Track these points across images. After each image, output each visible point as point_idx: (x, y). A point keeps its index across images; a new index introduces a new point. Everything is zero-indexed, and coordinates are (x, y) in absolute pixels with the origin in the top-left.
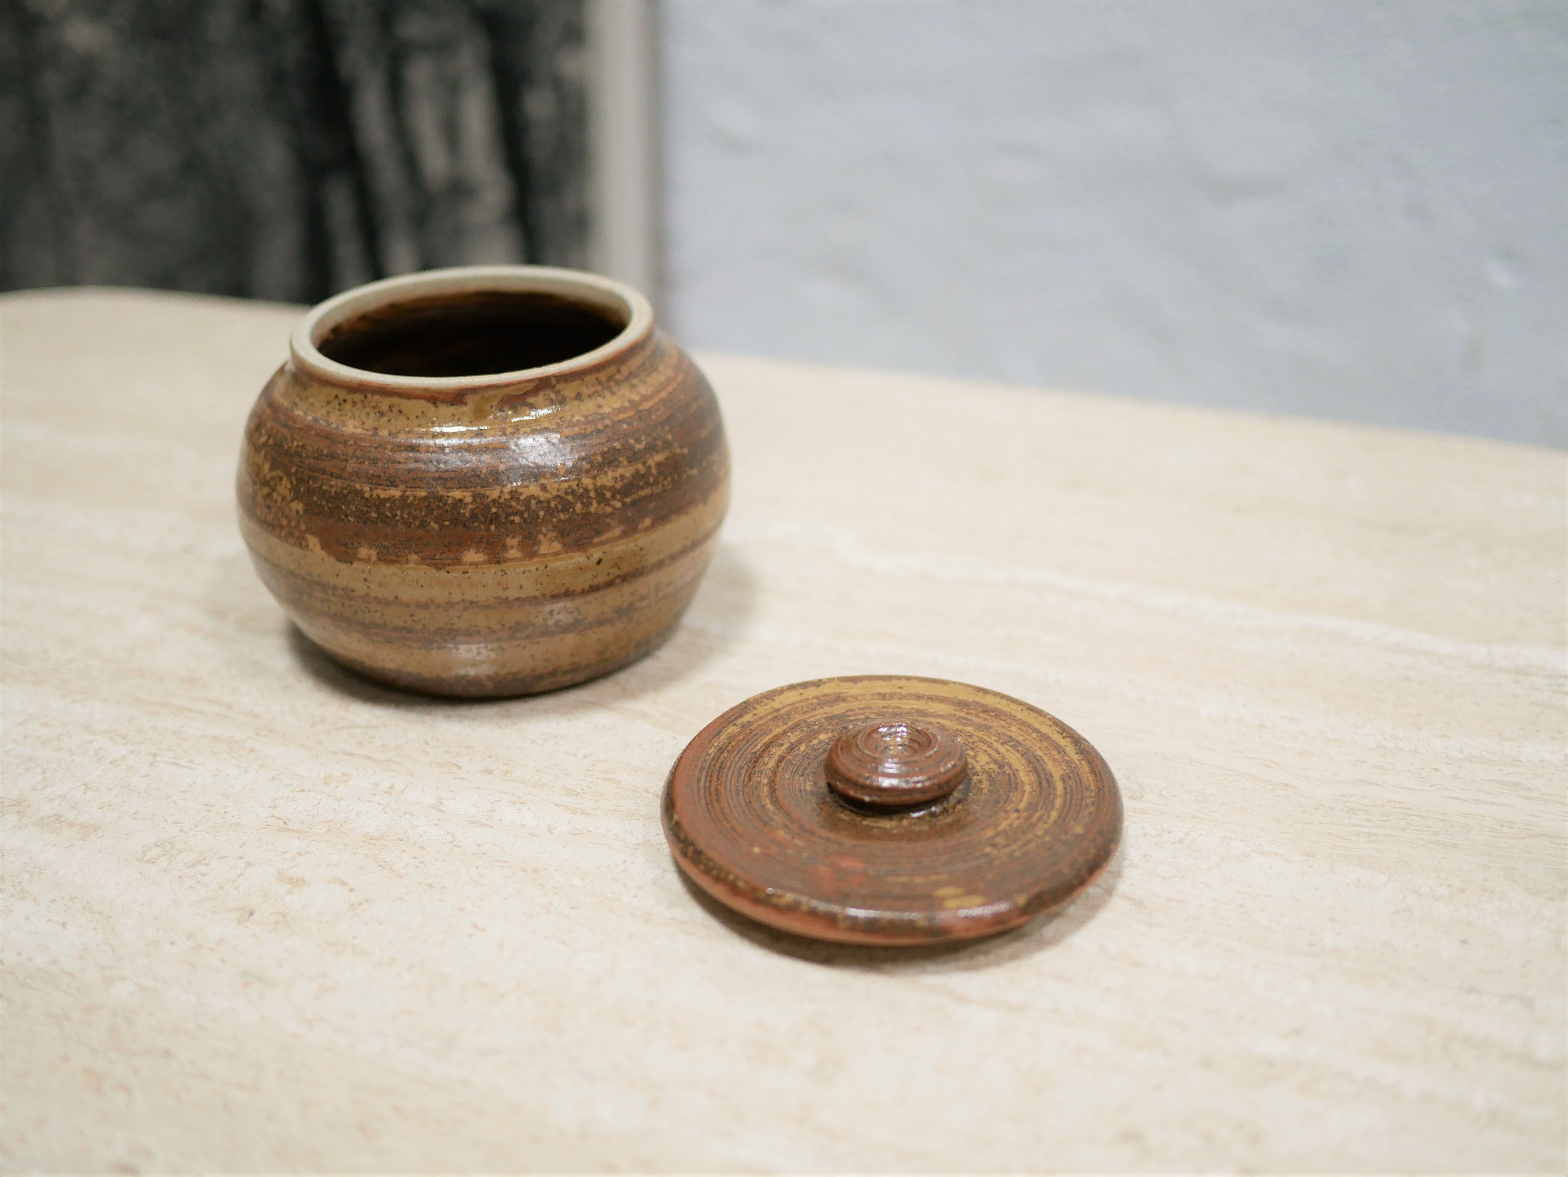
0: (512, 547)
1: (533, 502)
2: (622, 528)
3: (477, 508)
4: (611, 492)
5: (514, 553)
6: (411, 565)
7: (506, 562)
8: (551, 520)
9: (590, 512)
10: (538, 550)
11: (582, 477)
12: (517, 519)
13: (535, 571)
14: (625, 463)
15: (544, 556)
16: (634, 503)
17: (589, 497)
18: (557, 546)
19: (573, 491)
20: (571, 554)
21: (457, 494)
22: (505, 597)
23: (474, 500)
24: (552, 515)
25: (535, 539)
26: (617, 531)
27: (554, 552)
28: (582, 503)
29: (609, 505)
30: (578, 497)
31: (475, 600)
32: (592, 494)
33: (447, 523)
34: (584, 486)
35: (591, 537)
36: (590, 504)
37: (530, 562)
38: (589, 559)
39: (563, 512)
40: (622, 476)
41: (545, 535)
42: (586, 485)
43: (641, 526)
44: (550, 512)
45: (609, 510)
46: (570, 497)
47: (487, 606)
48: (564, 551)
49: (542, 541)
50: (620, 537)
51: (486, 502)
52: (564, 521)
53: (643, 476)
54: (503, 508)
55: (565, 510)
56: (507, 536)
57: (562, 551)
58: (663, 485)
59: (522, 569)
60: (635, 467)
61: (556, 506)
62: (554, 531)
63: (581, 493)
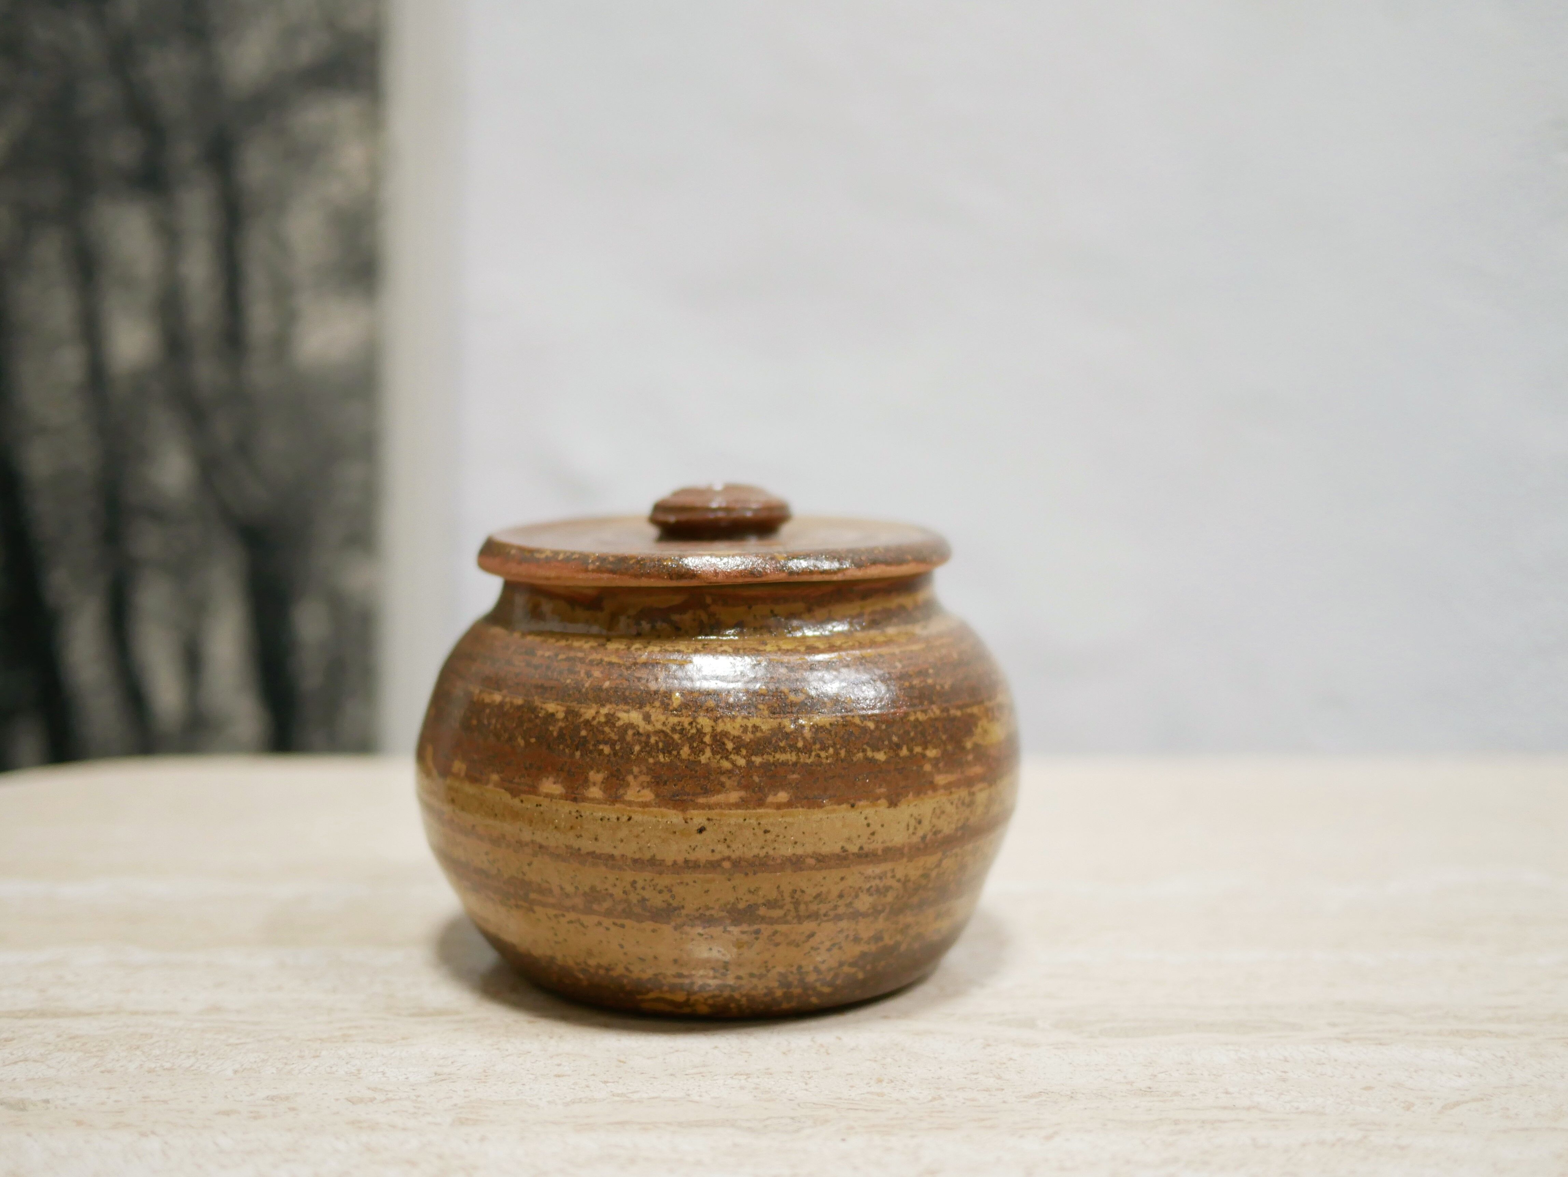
0: (594, 784)
1: (630, 732)
2: (743, 793)
3: (566, 727)
4: (734, 744)
5: (595, 792)
6: (490, 787)
7: (583, 801)
8: (647, 760)
9: (700, 761)
10: (624, 794)
11: (699, 715)
12: (607, 750)
13: (616, 821)
14: (766, 713)
15: (630, 803)
16: (765, 766)
17: (702, 742)
18: (648, 795)
19: (683, 729)
20: (664, 810)
21: (551, 707)
22: (577, 847)
23: (566, 718)
24: (649, 753)
25: (623, 780)
26: (734, 796)
27: (642, 802)
28: (691, 747)
29: (727, 759)
30: (688, 738)
31: (544, 843)
32: (707, 739)
33: (533, 740)
34: (699, 726)
35: (696, 795)
36: (702, 751)
37: (611, 807)
38: (686, 822)
39: (664, 753)
40: (756, 728)
41: (635, 777)
42: (702, 726)
43: (770, 799)
44: (648, 749)
45: (726, 765)
46: (676, 736)
47: (556, 856)
48: (656, 803)
49: (631, 784)
50: (737, 806)
51: (578, 721)
52: (663, 765)
53: (787, 735)
54: (593, 733)
55: (666, 750)
56: (592, 769)
57: (653, 803)
58: (818, 756)
59: (600, 814)
60: (779, 720)
61: (657, 743)
62: (648, 774)
63: (693, 734)
